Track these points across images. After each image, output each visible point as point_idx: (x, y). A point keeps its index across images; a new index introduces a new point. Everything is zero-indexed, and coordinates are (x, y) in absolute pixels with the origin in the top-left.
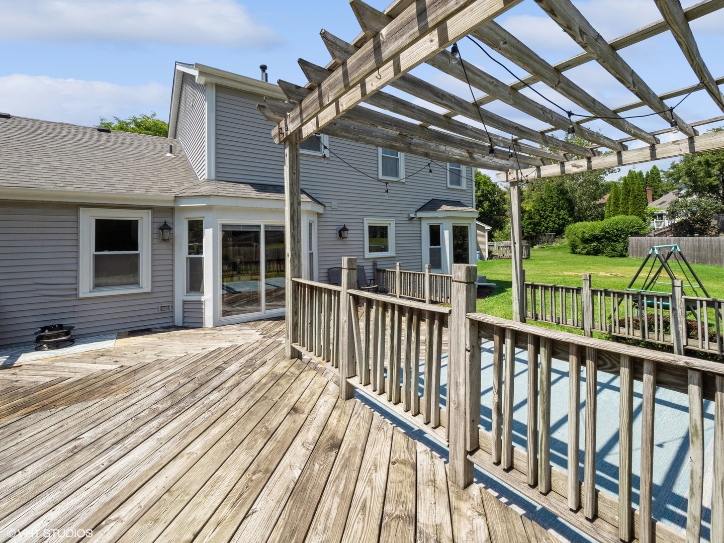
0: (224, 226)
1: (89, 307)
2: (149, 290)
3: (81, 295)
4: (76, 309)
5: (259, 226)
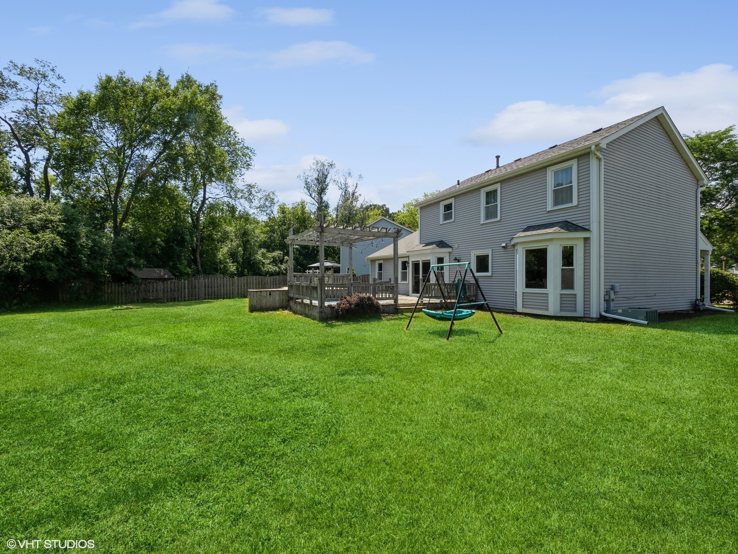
5: (420, 261)
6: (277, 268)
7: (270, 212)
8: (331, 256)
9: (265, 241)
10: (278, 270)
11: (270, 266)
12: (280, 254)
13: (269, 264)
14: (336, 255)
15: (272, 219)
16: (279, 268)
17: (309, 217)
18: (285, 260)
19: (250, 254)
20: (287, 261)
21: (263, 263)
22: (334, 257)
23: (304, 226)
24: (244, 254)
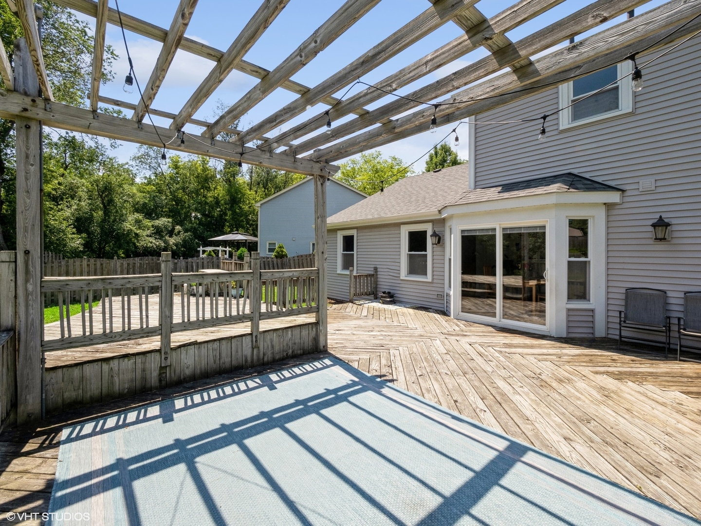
0: (463, 231)
1: (406, 286)
2: (430, 281)
3: (401, 278)
4: (400, 285)
5: (495, 229)
6: (161, 242)
7: (156, 165)
8: (243, 227)
9: (145, 204)
10: (163, 244)
11: (151, 239)
12: (168, 222)
13: (150, 236)
14: (250, 227)
15: (160, 175)
16: (166, 242)
17: (214, 176)
18: (176, 231)
19: (114, 221)
20: (179, 232)
21: (137, 235)
22: (248, 229)
23: (206, 188)
24: (104, 221)
